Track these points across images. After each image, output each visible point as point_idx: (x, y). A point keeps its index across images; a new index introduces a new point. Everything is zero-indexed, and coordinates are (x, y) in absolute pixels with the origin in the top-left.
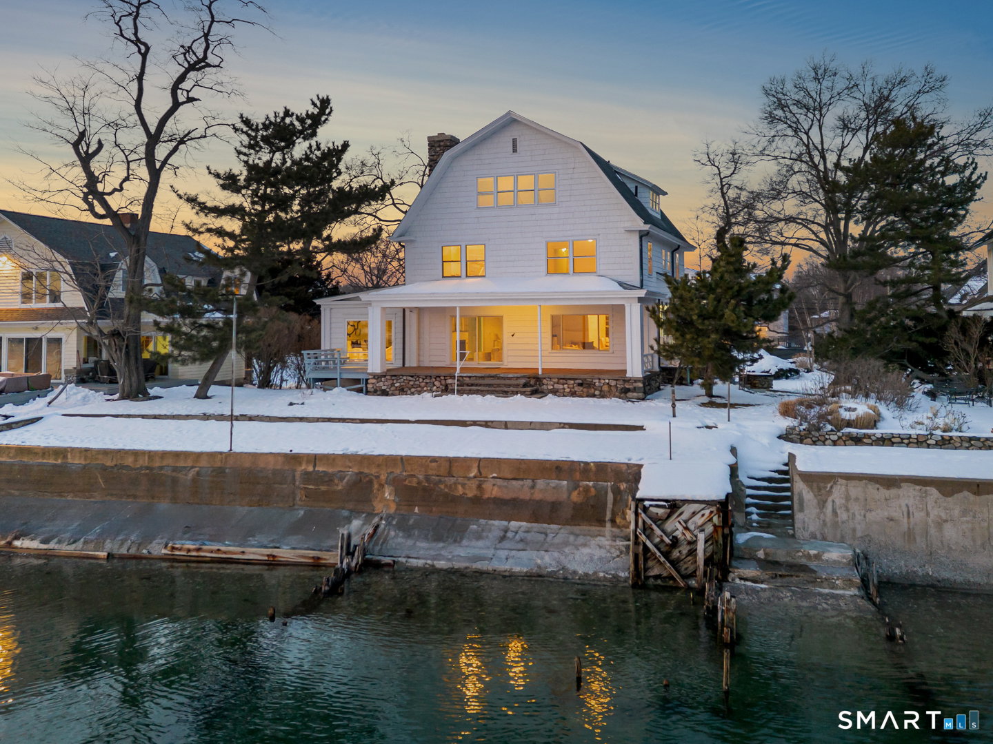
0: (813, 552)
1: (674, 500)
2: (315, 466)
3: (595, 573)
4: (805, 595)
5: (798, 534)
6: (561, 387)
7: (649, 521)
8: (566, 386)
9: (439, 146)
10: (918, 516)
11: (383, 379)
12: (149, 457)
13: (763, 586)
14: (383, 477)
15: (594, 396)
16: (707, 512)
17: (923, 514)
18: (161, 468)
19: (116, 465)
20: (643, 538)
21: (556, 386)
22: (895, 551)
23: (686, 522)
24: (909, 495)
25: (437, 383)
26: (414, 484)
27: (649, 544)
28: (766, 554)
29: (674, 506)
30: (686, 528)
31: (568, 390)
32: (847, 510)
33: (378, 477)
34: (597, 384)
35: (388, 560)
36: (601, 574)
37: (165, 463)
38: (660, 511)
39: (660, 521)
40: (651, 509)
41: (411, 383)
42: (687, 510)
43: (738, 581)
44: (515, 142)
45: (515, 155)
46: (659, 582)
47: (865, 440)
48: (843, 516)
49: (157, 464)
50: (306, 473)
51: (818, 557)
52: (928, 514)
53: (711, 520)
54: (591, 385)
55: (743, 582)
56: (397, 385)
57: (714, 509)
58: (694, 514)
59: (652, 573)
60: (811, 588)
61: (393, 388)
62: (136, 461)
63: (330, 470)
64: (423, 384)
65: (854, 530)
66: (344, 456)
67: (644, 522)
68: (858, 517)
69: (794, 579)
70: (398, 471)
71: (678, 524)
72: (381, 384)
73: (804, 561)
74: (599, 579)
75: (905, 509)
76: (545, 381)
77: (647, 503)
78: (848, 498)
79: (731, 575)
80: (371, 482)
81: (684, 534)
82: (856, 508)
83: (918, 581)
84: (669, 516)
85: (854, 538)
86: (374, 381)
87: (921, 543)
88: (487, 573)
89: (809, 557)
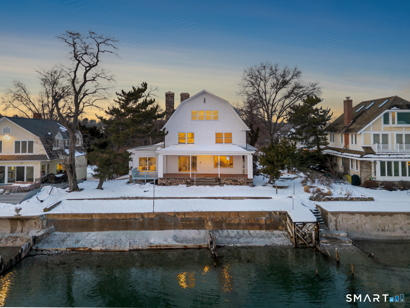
0: (337, 234)
1: (304, 222)
2: (185, 216)
3: (283, 244)
4: (341, 246)
5: (330, 229)
6: (227, 182)
7: (298, 229)
8: (228, 182)
9: (170, 96)
10: (360, 222)
11: (164, 180)
12: (125, 215)
13: (329, 244)
14: (208, 219)
15: (237, 185)
16: (313, 225)
17: (361, 222)
18: (130, 219)
19: (112, 219)
20: (297, 233)
21: (225, 182)
22: (354, 232)
23: (308, 228)
24: (357, 216)
25: (184, 181)
26: (218, 220)
27: (299, 235)
28: (325, 235)
29: (304, 224)
30: (308, 230)
31: (229, 183)
32: (342, 222)
33: (206, 219)
34: (239, 181)
35: (222, 245)
36: (285, 245)
37: (131, 217)
38: (301, 226)
39: (301, 228)
40: (298, 225)
41: (174, 181)
42: (308, 225)
43: (322, 244)
44: (205, 99)
45: (205, 104)
46: (302, 245)
47: (332, 199)
48: (341, 223)
49: (128, 217)
50: (182, 218)
51: (338, 235)
52: (362, 222)
53: (314, 227)
54: (237, 181)
55: (323, 244)
56: (169, 182)
57: (315, 224)
58: (310, 226)
59: (299, 243)
60: (340, 244)
61: (167, 183)
62: (120, 217)
63: (190, 217)
64: (178, 181)
65: (344, 227)
66: (194, 212)
67: (297, 229)
68: (345, 223)
69: (336, 242)
70: (212, 216)
71: (306, 229)
72: (163, 181)
73: (335, 237)
74: (285, 246)
75: (356, 221)
76: (221, 180)
77: (297, 224)
78: (342, 219)
79: (320, 242)
80: (204, 220)
81: (307, 232)
82: (345, 221)
83: (360, 239)
84: (303, 227)
85: (344, 229)
86: (160, 180)
87: (360, 229)
88: (253, 247)
89: (336, 235)
